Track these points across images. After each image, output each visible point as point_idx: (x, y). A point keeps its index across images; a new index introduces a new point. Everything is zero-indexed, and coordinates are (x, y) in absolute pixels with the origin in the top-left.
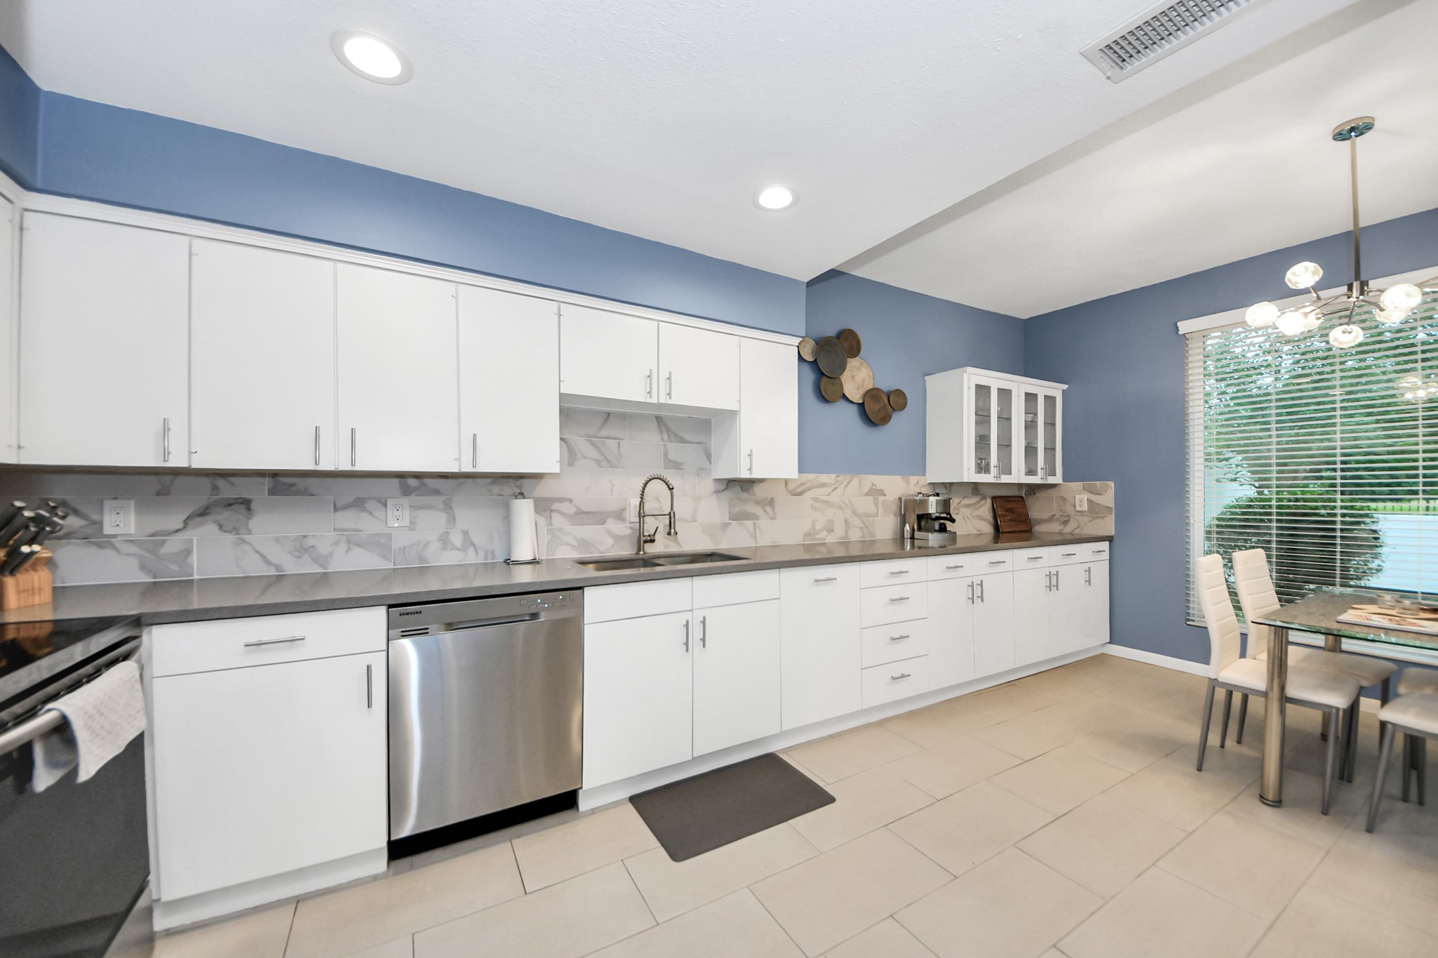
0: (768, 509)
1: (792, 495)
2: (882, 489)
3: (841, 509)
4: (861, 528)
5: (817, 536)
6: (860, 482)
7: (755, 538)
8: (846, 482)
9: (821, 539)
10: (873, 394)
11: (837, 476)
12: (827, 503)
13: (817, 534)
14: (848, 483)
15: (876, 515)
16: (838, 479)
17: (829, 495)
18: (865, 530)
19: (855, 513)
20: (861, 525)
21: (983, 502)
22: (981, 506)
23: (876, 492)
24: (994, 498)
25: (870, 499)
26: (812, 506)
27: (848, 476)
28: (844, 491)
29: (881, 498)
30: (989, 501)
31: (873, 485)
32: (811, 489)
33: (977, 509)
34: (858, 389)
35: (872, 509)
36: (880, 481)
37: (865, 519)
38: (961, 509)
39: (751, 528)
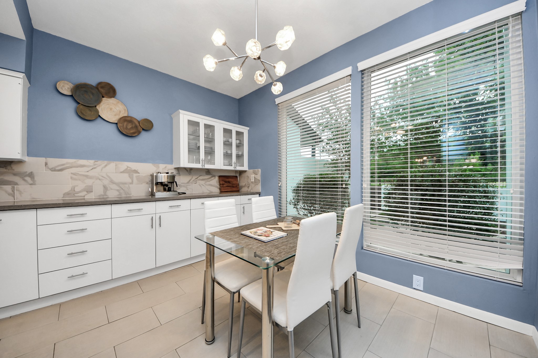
0: (28, 179)
1: (52, 171)
2: (136, 170)
3: (100, 180)
4: (118, 190)
5: (76, 195)
6: (116, 165)
7: (14, 197)
8: (103, 165)
9: (82, 197)
10: (127, 120)
11: (95, 162)
12: (87, 176)
13: (77, 194)
14: (106, 166)
15: (132, 183)
16: (96, 163)
17: (88, 172)
18: (122, 191)
19: (112, 182)
20: (118, 188)
21: (213, 178)
22: (211, 180)
23: (131, 172)
24: (220, 177)
25: (126, 175)
26: (71, 178)
27: (106, 162)
28: (102, 170)
29: (135, 175)
30: (217, 178)
31: (128, 167)
32: (71, 168)
33: (209, 181)
34: (115, 115)
35: (129, 180)
36: (134, 165)
37: (121, 185)
38: (198, 181)
39: (10, 191)
